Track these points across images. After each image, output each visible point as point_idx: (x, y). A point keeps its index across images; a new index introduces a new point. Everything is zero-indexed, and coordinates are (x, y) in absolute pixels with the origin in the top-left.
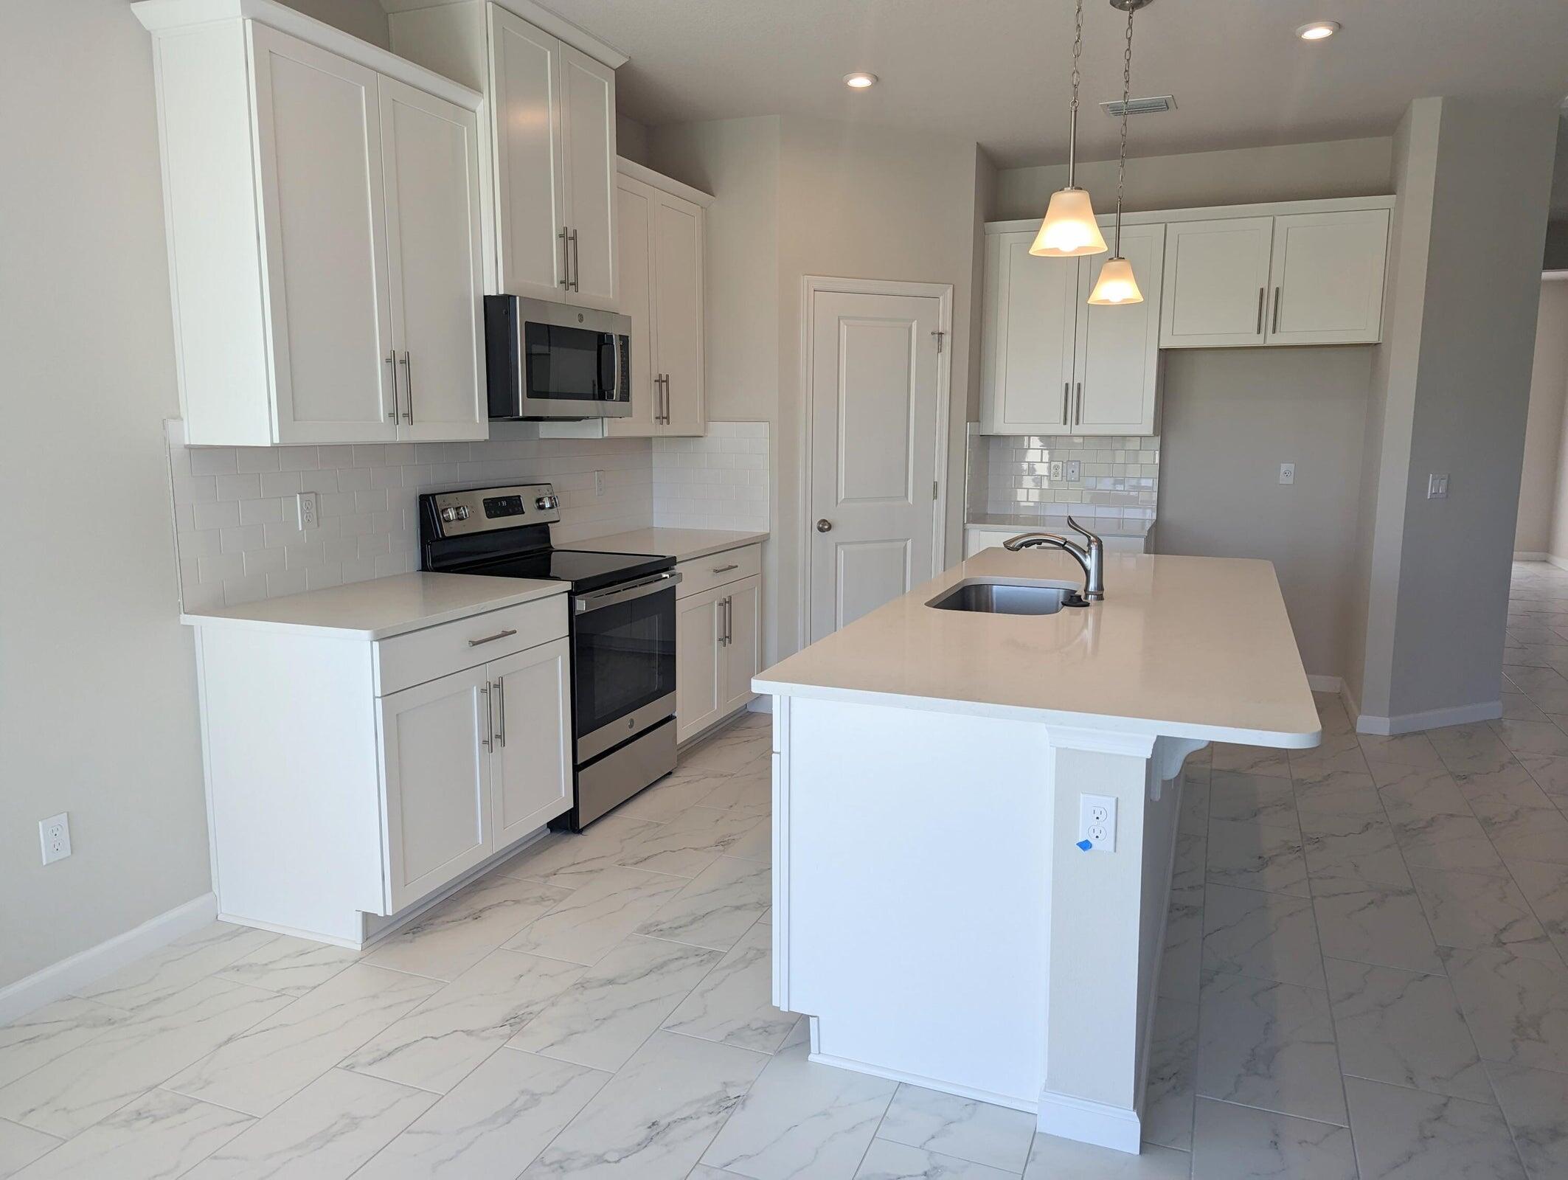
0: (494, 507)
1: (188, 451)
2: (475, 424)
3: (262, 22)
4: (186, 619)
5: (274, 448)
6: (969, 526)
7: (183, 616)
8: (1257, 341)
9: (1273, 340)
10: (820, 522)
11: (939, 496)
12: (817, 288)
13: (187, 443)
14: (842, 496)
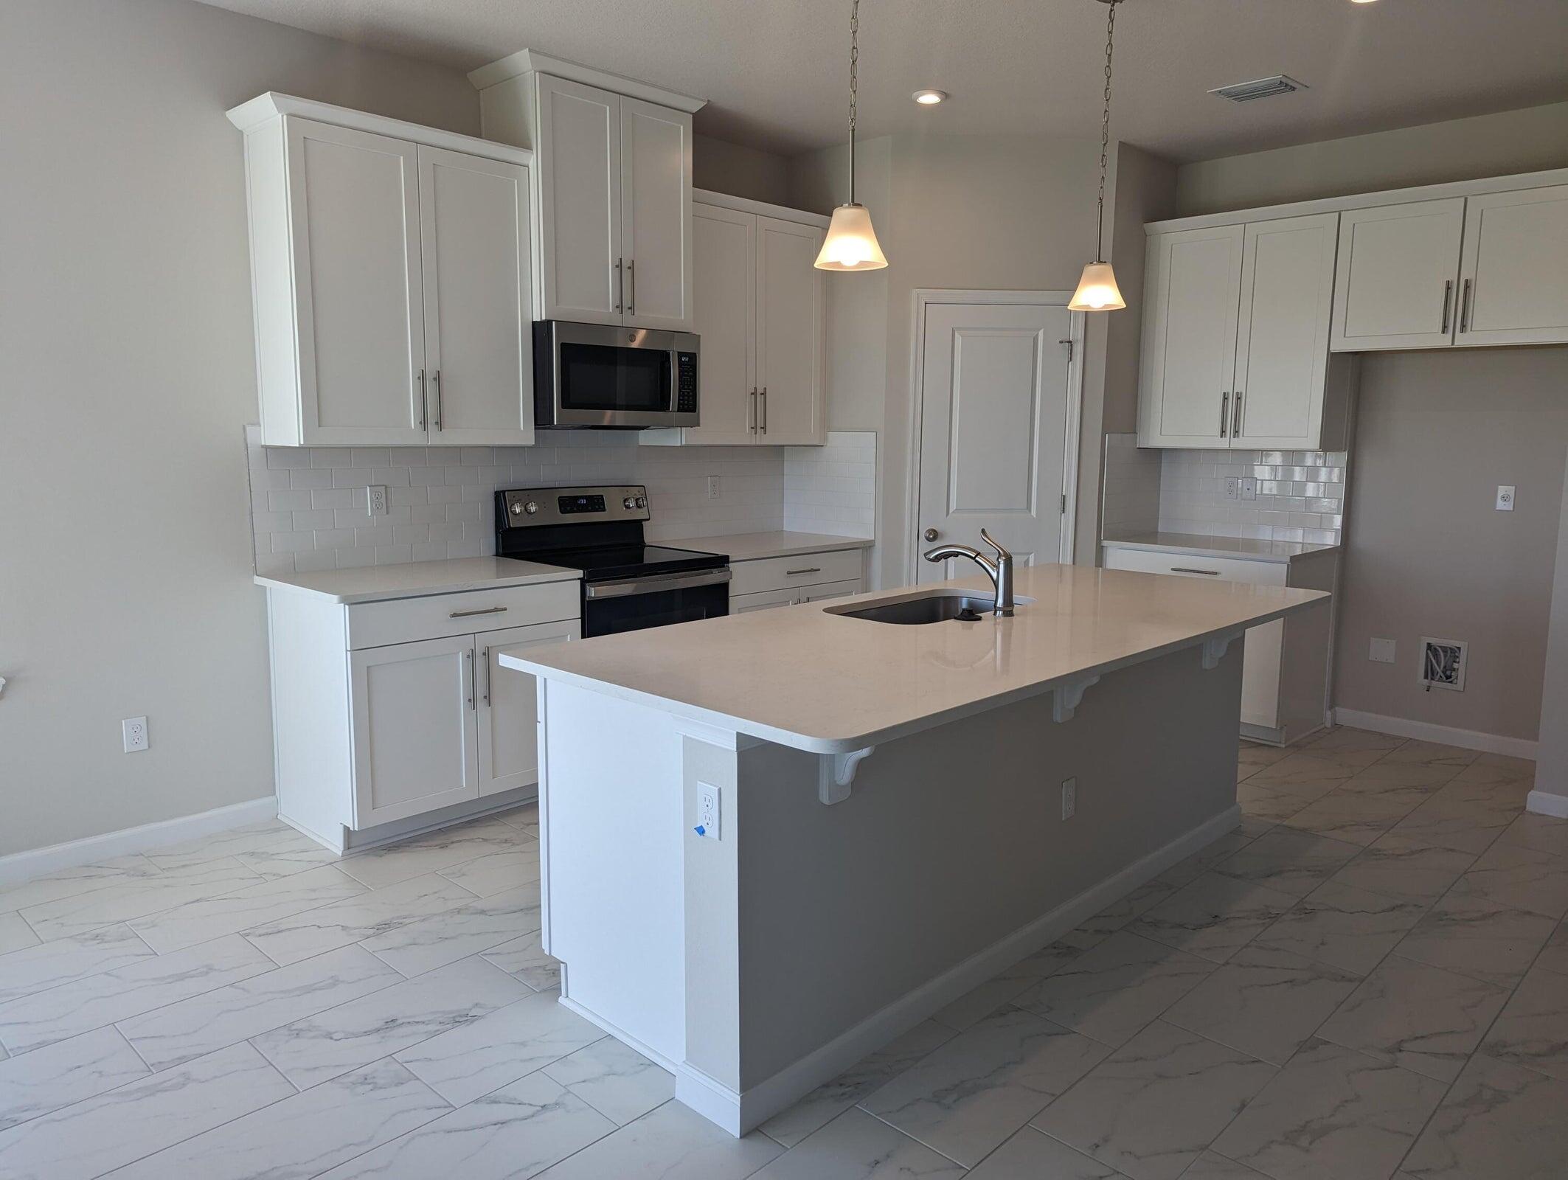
0: (568, 504)
1: (264, 450)
2: (521, 430)
3: (295, 116)
4: (259, 581)
5: (300, 448)
6: (1105, 543)
7: (256, 577)
8: (1445, 342)
9: (1463, 340)
10: (928, 531)
11: (1066, 509)
12: (928, 301)
13: (263, 444)
14: (953, 506)
